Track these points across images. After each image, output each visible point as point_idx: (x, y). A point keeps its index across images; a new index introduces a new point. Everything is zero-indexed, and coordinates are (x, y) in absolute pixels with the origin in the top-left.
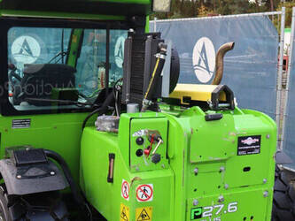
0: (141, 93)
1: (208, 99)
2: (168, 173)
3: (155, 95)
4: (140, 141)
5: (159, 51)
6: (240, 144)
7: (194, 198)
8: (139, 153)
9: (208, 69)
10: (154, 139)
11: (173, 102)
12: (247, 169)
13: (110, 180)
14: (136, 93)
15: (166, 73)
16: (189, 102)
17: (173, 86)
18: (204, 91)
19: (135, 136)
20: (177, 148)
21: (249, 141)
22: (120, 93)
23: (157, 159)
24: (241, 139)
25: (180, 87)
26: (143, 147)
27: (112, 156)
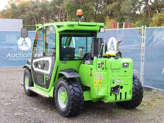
0: (98, 54)
1: (115, 55)
2: (106, 72)
3: (101, 54)
4: (99, 64)
5: (102, 42)
6: (123, 65)
7: (112, 78)
8: (99, 67)
9: (114, 50)
10: (102, 64)
11: (105, 57)
12: (125, 72)
13: (91, 75)
14: (96, 54)
15: (104, 48)
16: (110, 56)
17: (106, 51)
18: (114, 53)
19: (98, 63)
20: (108, 66)
21: (126, 64)
22: (91, 54)
23: (103, 69)
24: (123, 64)
25: (107, 53)
26: (100, 66)
27: (91, 69)
